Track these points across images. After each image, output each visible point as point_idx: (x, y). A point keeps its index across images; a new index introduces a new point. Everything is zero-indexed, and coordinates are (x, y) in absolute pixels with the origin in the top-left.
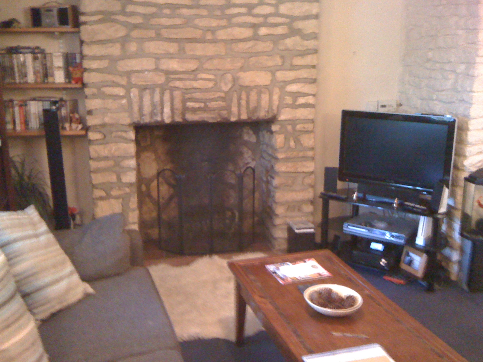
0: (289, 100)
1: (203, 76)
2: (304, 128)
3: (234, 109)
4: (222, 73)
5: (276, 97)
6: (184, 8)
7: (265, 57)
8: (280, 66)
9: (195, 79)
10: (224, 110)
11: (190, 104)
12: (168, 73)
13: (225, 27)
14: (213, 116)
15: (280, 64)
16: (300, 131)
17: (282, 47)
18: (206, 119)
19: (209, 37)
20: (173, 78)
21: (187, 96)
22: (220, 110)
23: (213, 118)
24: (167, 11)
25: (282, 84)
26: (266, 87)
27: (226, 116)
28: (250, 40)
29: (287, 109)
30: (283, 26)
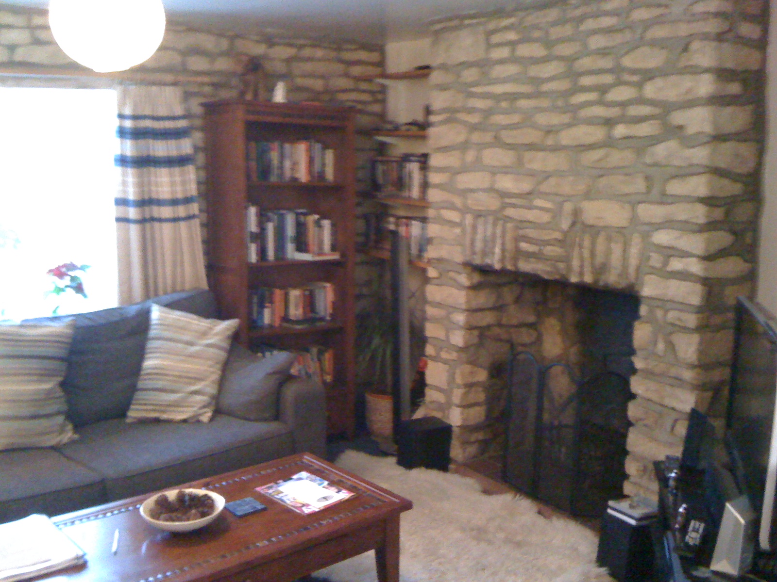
0: (656, 260)
1: (539, 202)
2: (680, 319)
3: (575, 263)
4: (562, 199)
5: (634, 251)
6: (522, 98)
7: (621, 178)
8: (643, 194)
9: (530, 208)
10: (562, 262)
11: (524, 246)
12: (503, 194)
13: (569, 126)
14: (548, 269)
15: (644, 190)
16: (673, 325)
17: (648, 160)
18: (539, 273)
19: (550, 141)
20: (507, 204)
21: (521, 232)
22: (557, 261)
23: (548, 272)
24: (504, 104)
25: (646, 228)
26: (621, 230)
27: (564, 272)
28: (600, 147)
29: (653, 276)
30: (651, 122)
